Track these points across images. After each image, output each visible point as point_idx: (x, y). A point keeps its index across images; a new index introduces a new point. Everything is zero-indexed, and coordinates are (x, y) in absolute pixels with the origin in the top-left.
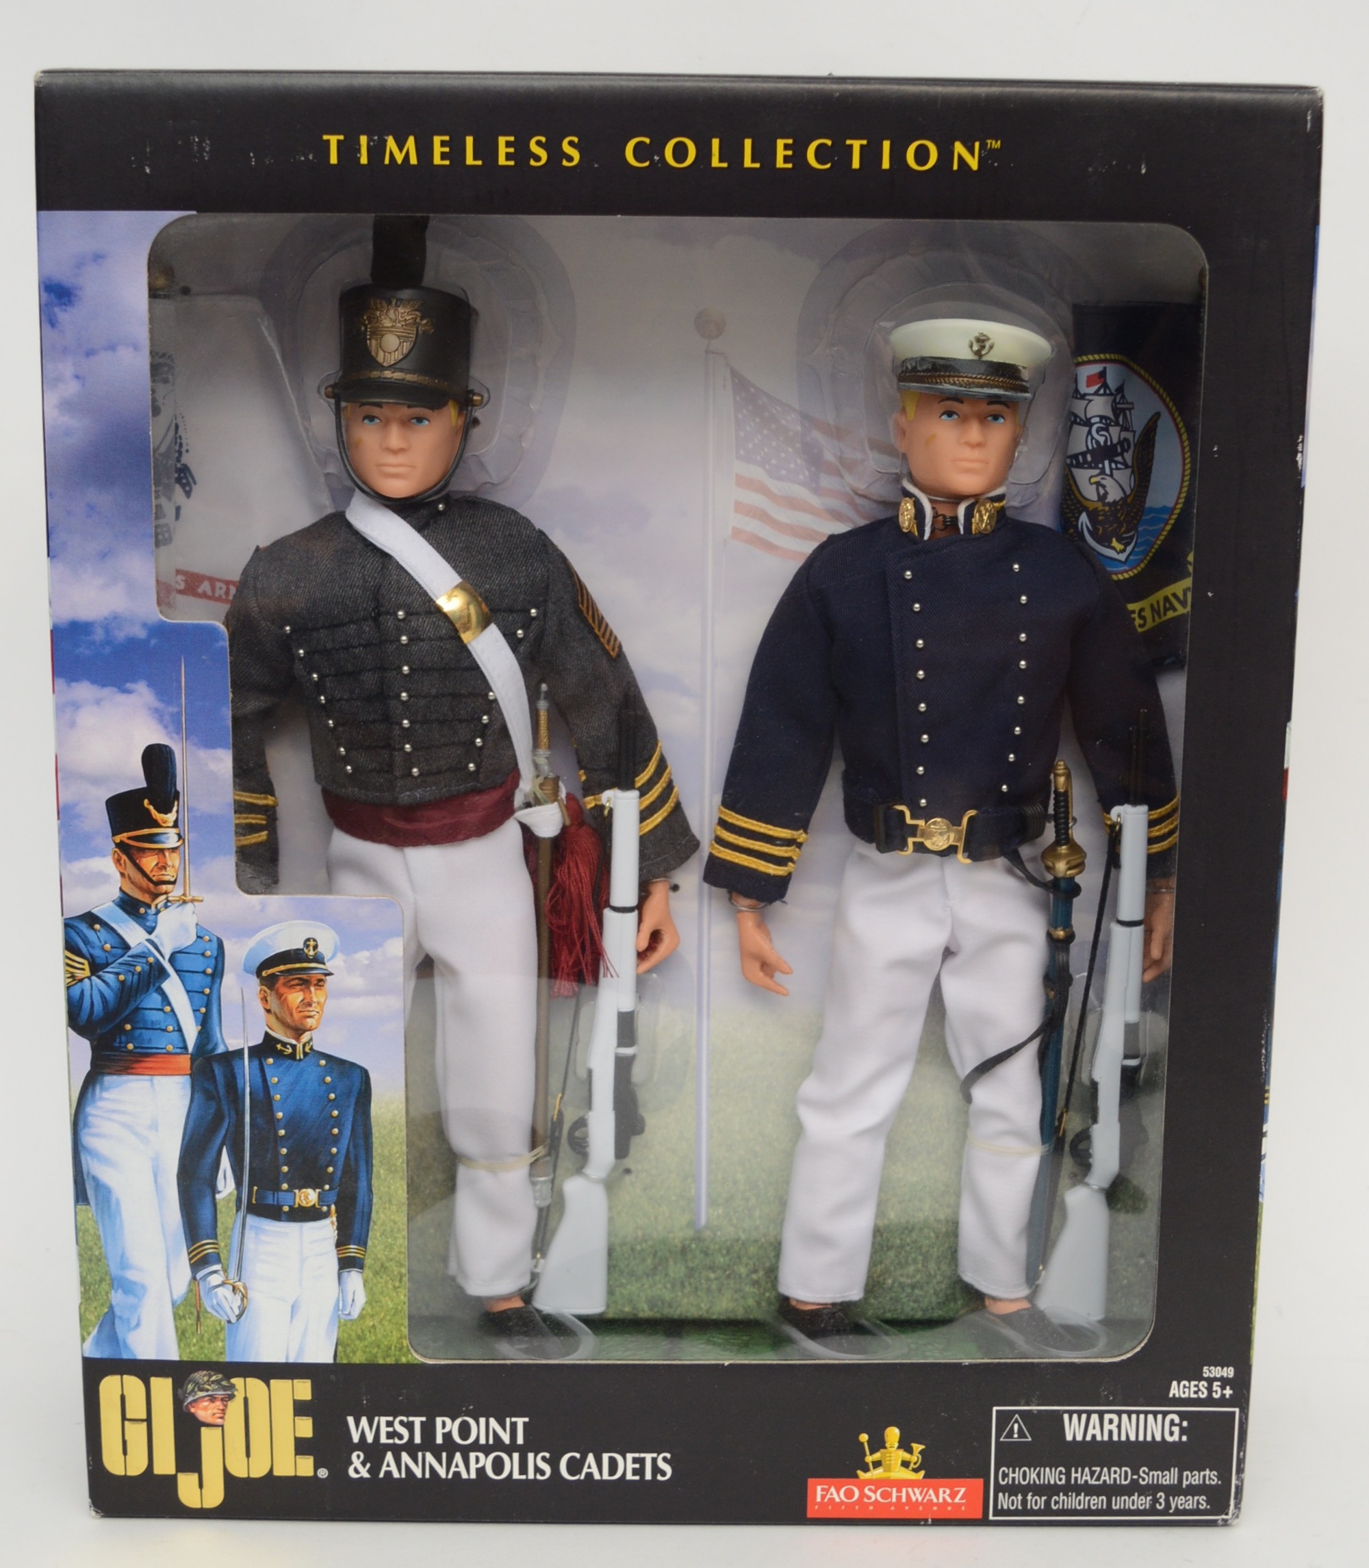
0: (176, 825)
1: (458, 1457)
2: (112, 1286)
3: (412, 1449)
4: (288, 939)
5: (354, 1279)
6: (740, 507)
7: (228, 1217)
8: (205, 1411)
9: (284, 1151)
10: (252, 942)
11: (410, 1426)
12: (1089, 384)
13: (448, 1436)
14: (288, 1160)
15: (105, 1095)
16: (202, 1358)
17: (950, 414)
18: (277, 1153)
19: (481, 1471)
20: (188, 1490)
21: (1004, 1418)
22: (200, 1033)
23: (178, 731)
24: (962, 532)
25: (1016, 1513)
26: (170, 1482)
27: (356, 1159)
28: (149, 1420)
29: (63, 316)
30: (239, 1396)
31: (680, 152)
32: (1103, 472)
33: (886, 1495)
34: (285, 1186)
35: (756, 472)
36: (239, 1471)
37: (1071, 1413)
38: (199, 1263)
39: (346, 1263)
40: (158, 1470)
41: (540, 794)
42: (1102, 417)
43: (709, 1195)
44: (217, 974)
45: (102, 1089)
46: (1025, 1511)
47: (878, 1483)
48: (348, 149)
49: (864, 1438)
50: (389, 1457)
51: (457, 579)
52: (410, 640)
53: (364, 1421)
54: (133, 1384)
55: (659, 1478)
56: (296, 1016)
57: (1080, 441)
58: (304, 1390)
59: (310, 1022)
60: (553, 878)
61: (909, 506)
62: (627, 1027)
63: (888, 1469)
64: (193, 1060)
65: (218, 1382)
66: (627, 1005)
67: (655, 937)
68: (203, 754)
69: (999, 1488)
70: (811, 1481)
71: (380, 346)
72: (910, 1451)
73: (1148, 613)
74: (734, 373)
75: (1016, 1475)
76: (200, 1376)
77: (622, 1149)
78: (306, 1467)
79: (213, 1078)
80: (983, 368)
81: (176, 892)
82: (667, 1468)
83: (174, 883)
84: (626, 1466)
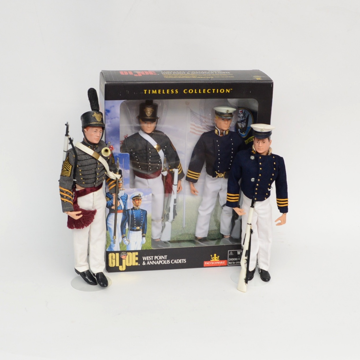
0: (122, 180)
1: (157, 261)
2: (111, 241)
3: (151, 261)
4: (136, 194)
5: (144, 238)
6: (191, 128)
7: (127, 231)
8: (123, 257)
9: (135, 222)
10: (131, 195)
11: (151, 258)
12: (240, 112)
13: (156, 259)
14: (136, 223)
15: (111, 216)
16: (123, 250)
17: (223, 120)
18: (134, 222)
19: (161, 263)
20: (121, 268)
21: (230, 252)
22: (124, 207)
23: (122, 168)
24: (224, 135)
25: (231, 264)
26: (118, 267)
27: (145, 223)
28: (115, 259)
29: (108, 114)
30: (128, 255)
31: (191, 91)
32: (242, 124)
33: (214, 263)
34: (135, 227)
35: (193, 123)
36: (128, 265)
37: (238, 251)
38: (123, 237)
39: (143, 236)
40: (117, 266)
41: (164, 170)
42: (242, 117)
43: (185, 223)
44: (127, 199)
45: (111, 215)
46: (232, 264)
47: (213, 261)
48: (147, 92)
49: (211, 256)
50: (148, 262)
51: (157, 144)
52: (151, 152)
53: (145, 257)
54: (113, 254)
55: (184, 262)
56: (137, 204)
57: (239, 120)
58: (137, 254)
59: (139, 205)
60: (166, 181)
61: (217, 131)
62: (175, 201)
63: (214, 260)
64: (123, 210)
65: (125, 253)
66: (175, 198)
67: (179, 188)
68: (126, 170)
69: (229, 261)
70: (204, 262)
71: (147, 113)
72: (217, 257)
73: (247, 142)
74: (191, 110)
75: (231, 259)
76: (123, 253)
77: (174, 218)
78: (137, 264)
79: (126, 213)
80: (228, 114)
81: (121, 189)
82: (185, 261)
83: (121, 187)
84: (180, 261)
